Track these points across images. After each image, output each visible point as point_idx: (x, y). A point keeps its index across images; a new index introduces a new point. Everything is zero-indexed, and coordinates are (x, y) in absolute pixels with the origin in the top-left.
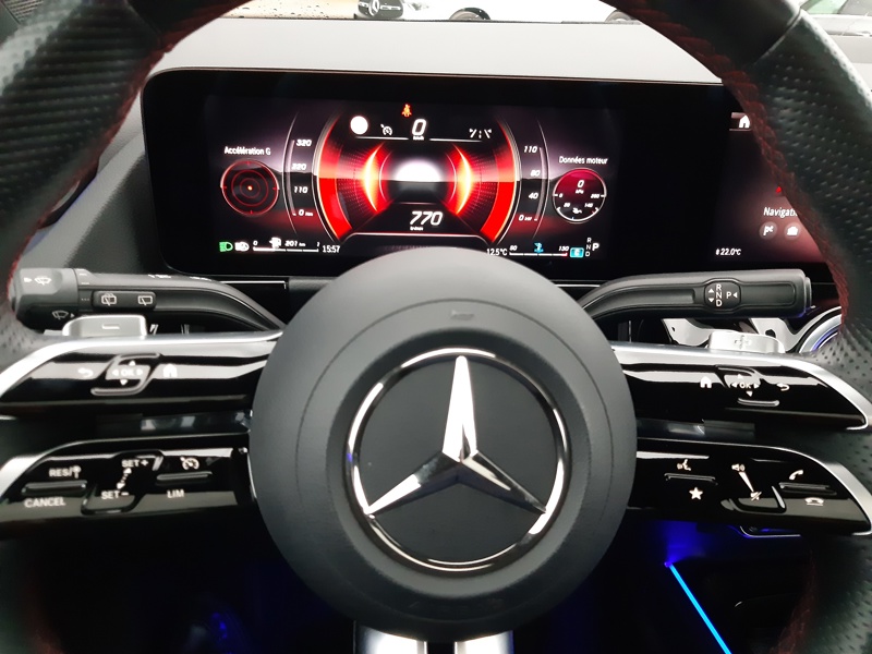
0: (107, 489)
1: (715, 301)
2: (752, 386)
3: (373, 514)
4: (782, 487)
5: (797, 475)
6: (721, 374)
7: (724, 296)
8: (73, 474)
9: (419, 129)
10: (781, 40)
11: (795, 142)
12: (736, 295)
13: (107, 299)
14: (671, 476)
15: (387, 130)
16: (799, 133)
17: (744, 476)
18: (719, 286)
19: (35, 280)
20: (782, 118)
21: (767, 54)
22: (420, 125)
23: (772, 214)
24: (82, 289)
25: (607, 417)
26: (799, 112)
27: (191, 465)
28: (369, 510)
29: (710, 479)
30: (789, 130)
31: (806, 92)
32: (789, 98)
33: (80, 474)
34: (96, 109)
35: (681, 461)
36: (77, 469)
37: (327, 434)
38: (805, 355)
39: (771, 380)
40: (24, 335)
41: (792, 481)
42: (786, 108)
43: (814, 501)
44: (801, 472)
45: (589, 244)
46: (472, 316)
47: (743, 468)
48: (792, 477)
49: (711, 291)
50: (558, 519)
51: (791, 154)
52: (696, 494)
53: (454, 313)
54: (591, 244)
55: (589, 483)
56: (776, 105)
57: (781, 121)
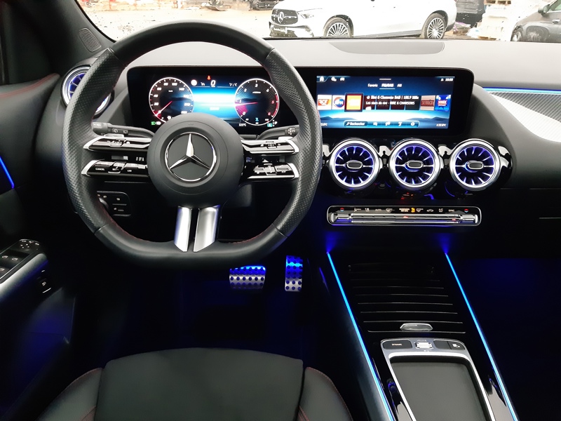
13: (115, 130)
15: (203, 84)
19: (97, 125)
24: (109, 128)
46: (193, 124)
53: (189, 124)
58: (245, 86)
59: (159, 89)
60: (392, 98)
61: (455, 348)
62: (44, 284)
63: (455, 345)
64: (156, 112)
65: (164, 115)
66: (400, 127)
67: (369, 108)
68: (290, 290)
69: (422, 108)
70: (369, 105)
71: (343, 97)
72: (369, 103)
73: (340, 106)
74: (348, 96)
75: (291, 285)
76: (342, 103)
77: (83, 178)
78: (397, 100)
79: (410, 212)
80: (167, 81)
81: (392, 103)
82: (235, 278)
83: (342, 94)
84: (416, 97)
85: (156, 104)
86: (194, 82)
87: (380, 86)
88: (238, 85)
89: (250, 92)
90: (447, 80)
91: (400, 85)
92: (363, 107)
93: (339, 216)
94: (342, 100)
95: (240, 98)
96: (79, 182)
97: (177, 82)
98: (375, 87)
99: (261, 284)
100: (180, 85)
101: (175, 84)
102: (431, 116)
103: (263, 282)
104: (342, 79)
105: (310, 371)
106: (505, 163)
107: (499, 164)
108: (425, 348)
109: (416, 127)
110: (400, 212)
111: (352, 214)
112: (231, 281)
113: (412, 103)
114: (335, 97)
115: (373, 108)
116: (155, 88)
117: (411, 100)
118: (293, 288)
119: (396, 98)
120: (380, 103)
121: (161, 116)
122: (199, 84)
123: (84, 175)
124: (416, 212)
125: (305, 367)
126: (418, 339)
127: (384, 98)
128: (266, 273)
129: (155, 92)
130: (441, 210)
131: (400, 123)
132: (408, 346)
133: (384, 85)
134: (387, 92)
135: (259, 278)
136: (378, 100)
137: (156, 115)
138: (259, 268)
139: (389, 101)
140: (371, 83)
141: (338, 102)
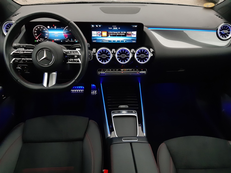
13: (21, 46)
15: (52, 27)
19: (15, 44)
22: (55, 27)
40: (14, 49)
58: (67, 28)
59: (36, 29)
60: (117, 32)
61: (134, 113)
62: (3, 96)
63: (134, 112)
64: (36, 37)
65: (39, 38)
66: (120, 42)
67: (109, 36)
68: (93, 94)
69: (127, 36)
70: (109, 35)
71: (101, 32)
72: (109, 34)
73: (100, 35)
74: (102, 32)
75: (93, 93)
76: (100, 34)
77: (11, 64)
78: (119, 33)
79: (124, 70)
80: (39, 26)
81: (117, 34)
82: (73, 91)
83: (100, 31)
84: (125, 32)
85: (36, 34)
86: (49, 27)
87: (113, 28)
88: (64, 28)
89: (68, 30)
90: (135, 26)
91: (119, 28)
92: (108, 35)
93: (101, 72)
94: (100, 33)
95: (65, 32)
96: (10, 66)
97: (42, 27)
98: (111, 29)
99: (82, 93)
100: (44, 28)
101: (42, 28)
102: (130, 39)
103: (83, 92)
104: (100, 26)
105: (91, 121)
106: (152, 55)
107: (150, 55)
108: (124, 113)
109: (125, 42)
110: (121, 71)
111: (105, 72)
112: (72, 92)
113: (124, 34)
114: (98, 32)
115: (111, 36)
116: (35, 29)
117: (123, 33)
118: (94, 94)
119: (118, 32)
120: (113, 34)
121: (38, 38)
122: (50, 27)
123: (11, 63)
124: (126, 71)
125: (89, 120)
126: (123, 110)
127: (114, 32)
128: (84, 89)
129: (35, 30)
130: (134, 70)
131: (120, 41)
132: (119, 112)
133: (114, 28)
134: (115, 31)
135: (82, 91)
136: (112, 33)
137: (36, 38)
138: (82, 87)
139: (116, 33)
140: (110, 27)
141: (99, 34)
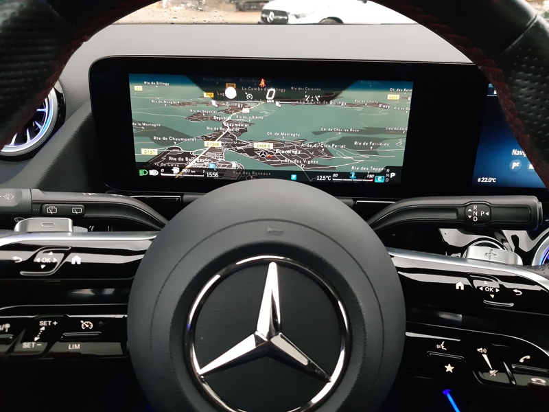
0: (27, 341)
1: (472, 218)
2: (494, 289)
3: (203, 375)
4: (513, 367)
5: (525, 359)
6: (471, 280)
7: (479, 214)
8: (5, 329)
9: (270, 95)
10: (521, 37)
11: (530, 112)
12: (487, 214)
14: (432, 353)
15: (249, 96)
16: (533, 105)
17: (485, 357)
18: (475, 207)
20: (521, 94)
21: (510, 47)
22: (271, 93)
23: (518, 154)
24: (34, 203)
25: (381, 311)
26: (534, 90)
27: (87, 326)
28: (200, 371)
29: (460, 357)
30: (526, 103)
31: (539, 76)
32: (526, 80)
33: (9, 329)
34: (30, 79)
35: (439, 342)
36: (7, 326)
37: (172, 315)
38: (536, 268)
39: (508, 285)
41: (521, 363)
42: (524, 87)
43: (538, 381)
44: (528, 357)
45: (388, 173)
46: (282, 232)
47: (485, 351)
48: (522, 361)
49: (470, 210)
50: (340, 387)
51: (527, 121)
52: (449, 368)
53: (269, 229)
54: (390, 173)
55: (363, 362)
56: (517, 85)
57: (520, 96)
122: (240, 97)
